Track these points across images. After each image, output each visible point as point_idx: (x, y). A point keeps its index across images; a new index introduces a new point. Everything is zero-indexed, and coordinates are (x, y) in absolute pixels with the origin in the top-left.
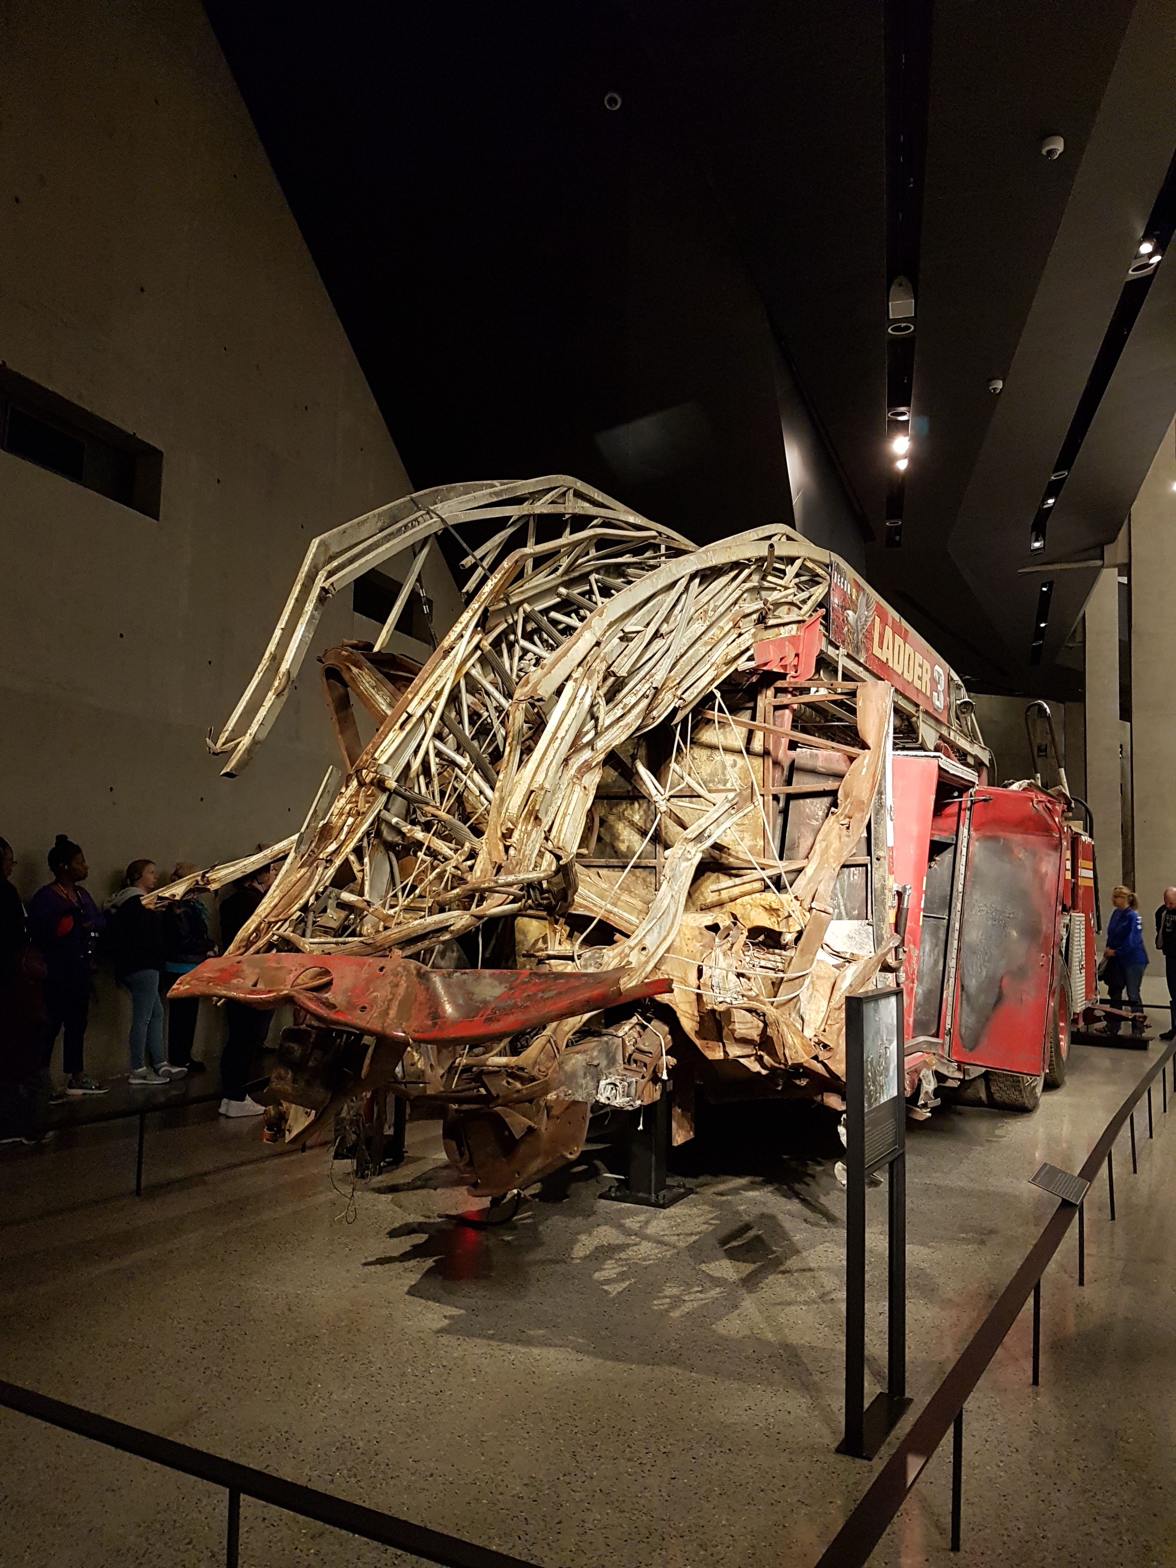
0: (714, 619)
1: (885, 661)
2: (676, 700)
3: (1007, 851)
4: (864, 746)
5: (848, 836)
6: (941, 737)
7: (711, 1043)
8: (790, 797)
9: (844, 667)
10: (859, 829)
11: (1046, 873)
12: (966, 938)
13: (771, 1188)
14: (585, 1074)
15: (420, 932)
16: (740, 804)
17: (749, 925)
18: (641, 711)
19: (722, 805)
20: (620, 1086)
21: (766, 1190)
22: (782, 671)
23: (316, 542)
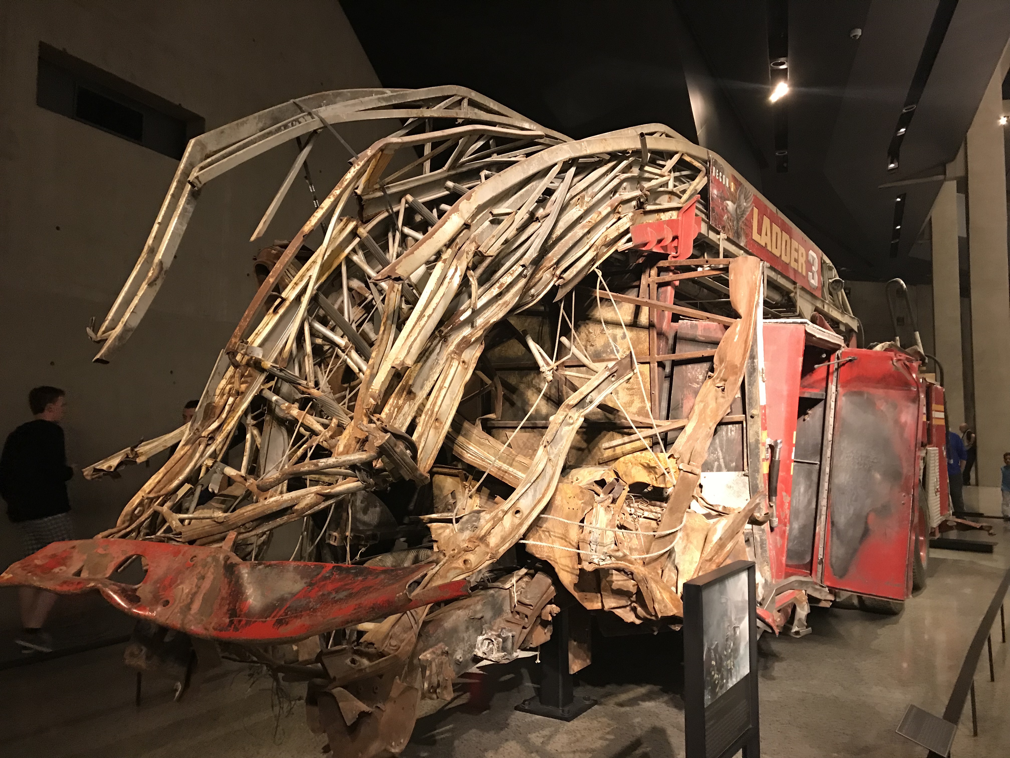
0: (591, 204)
1: (764, 245)
2: (555, 279)
3: (870, 404)
4: (737, 316)
5: (723, 397)
6: (817, 309)
7: (589, 595)
8: (675, 363)
9: (724, 249)
10: (732, 390)
11: (906, 422)
12: (836, 481)
13: (666, 698)
14: (467, 628)
15: (275, 509)
16: (619, 372)
17: (631, 481)
18: (519, 290)
19: (603, 373)
20: (495, 642)
21: (661, 699)
22: (662, 251)
23: (192, 141)
